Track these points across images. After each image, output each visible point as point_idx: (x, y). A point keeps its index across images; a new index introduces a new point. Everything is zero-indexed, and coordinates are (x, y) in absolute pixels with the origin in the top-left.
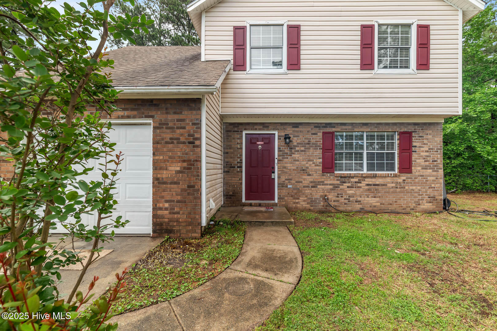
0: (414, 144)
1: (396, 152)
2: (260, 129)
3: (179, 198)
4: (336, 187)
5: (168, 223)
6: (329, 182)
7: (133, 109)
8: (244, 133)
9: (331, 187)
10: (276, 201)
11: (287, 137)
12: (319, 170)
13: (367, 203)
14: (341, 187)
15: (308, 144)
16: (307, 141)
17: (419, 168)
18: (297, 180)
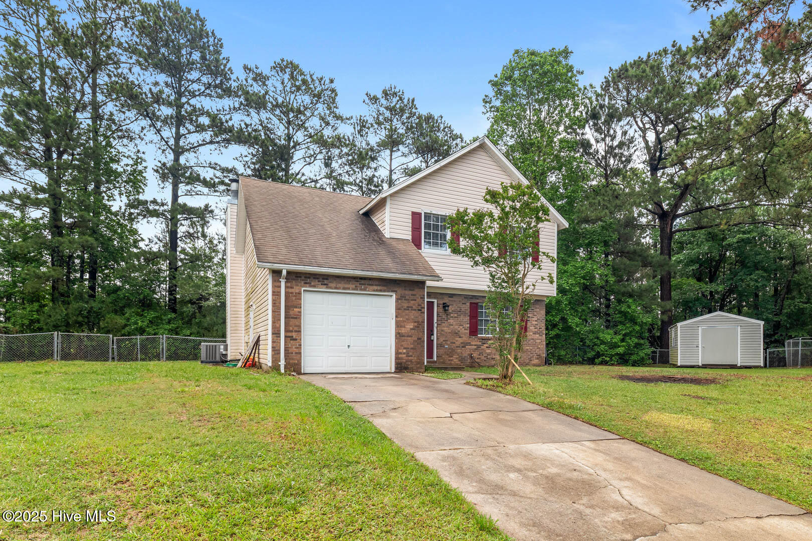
0: (529, 315)
3: (412, 346)
4: (478, 347)
5: (405, 363)
6: (474, 343)
7: (383, 286)
9: (475, 347)
10: (436, 359)
11: (446, 306)
12: (467, 333)
14: (482, 347)
15: (460, 312)
16: (459, 309)
17: (532, 333)
18: (452, 341)
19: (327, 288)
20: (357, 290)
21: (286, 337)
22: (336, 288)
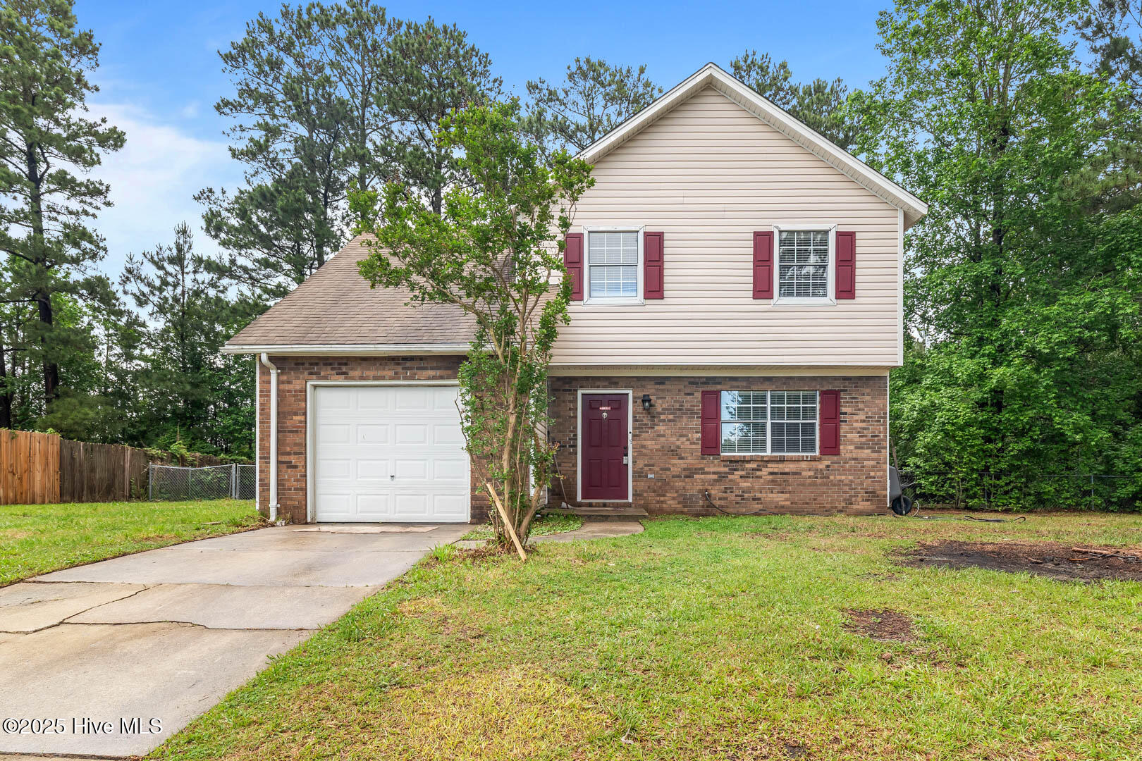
0: (844, 410)
1: (817, 422)
2: (605, 387)
4: (722, 477)
6: (712, 470)
8: (580, 392)
9: (715, 477)
10: (630, 500)
11: (646, 399)
12: (697, 451)
13: (771, 502)
14: (731, 477)
15: (679, 411)
16: (677, 405)
17: (852, 447)
18: (662, 465)
19: (346, 378)
20: (398, 378)
21: (279, 462)
22: (362, 378)
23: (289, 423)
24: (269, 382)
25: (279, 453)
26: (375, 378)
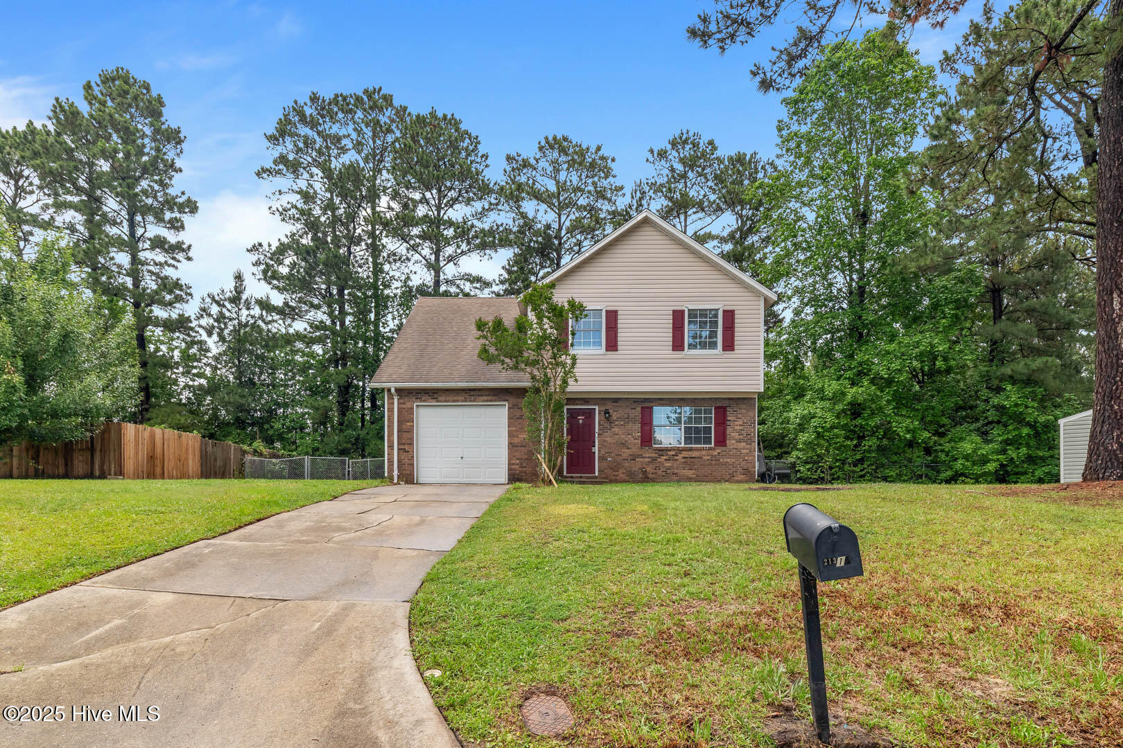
0: (729, 418)
1: (713, 426)
2: (581, 404)
3: (526, 456)
4: (654, 460)
5: (518, 474)
6: (647, 455)
7: (494, 395)
8: (565, 408)
9: (649, 460)
10: (597, 474)
11: (607, 412)
12: (638, 444)
13: (684, 475)
14: (659, 460)
15: (627, 419)
16: (626, 416)
17: (734, 441)
18: (617, 453)
19: (437, 401)
20: (466, 401)
21: (399, 449)
22: (446, 401)
23: (404, 427)
24: (393, 403)
25: (399, 444)
26: (453, 401)
